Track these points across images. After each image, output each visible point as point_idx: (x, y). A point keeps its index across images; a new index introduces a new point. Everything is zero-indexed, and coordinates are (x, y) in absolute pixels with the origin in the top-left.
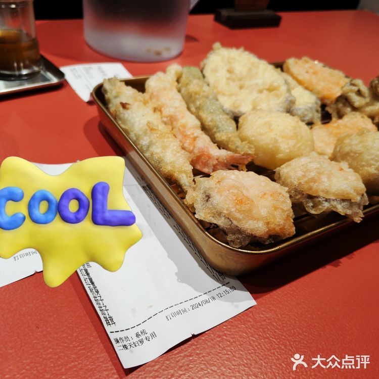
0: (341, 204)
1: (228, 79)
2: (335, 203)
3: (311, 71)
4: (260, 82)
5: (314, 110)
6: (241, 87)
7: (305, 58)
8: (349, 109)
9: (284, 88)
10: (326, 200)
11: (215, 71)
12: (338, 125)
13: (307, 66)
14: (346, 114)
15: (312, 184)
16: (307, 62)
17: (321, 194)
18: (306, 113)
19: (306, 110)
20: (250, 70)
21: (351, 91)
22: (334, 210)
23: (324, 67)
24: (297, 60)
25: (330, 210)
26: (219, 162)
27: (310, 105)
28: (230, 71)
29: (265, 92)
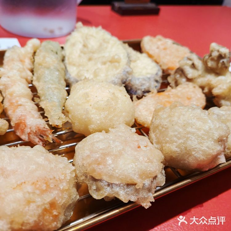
0: (124, 189)
1: (82, 52)
2: (117, 189)
3: (162, 47)
4: (107, 55)
5: (152, 80)
6: (90, 59)
7: (159, 37)
8: (184, 80)
9: (124, 61)
10: (109, 185)
11: (74, 45)
12: (169, 94)
13: (159, 43)
14: (181, 84)
15: (95, 166)
16: (160, 40)
17: (105, 178)
18: (144, 82)
19: (144, 79)
20: (101, 45)
21: (186, 64)
22: (116, 196)
23: (174, 43)
24: (152, 38)
25: (112, 196)
26: (31, 131)
27: (149, 76)
28: (85, 46)
29: (108, 64)
